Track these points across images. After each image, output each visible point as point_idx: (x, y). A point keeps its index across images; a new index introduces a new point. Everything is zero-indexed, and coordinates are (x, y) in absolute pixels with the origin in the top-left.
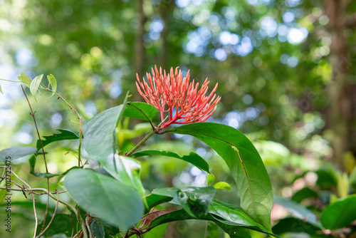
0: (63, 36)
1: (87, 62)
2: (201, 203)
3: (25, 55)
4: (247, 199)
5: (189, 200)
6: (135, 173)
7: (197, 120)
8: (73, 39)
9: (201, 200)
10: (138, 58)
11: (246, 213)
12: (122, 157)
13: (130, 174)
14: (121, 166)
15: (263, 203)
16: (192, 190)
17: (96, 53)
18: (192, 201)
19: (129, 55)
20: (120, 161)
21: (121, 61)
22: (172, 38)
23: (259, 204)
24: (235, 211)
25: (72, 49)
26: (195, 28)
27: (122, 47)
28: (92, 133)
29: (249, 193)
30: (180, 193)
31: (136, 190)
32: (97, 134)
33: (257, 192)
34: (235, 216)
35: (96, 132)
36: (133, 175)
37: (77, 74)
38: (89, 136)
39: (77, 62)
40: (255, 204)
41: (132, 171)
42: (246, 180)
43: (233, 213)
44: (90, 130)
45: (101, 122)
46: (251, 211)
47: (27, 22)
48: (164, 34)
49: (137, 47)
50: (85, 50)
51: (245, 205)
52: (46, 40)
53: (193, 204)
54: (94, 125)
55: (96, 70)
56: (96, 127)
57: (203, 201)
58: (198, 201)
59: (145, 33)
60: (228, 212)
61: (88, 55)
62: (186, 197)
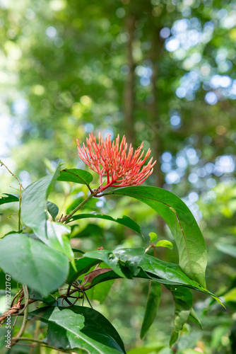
0: (55, 86)
1: (78, 111)
2: (130, 264)
3: (22, 105)
4: (184, 258)
5: (119, 262)
6: (66, 238)
7: (135, 183)
8: (64, 88)
9: (130, 262)
10: (127, 105)
11: (183, 271)
12: (53, 223)
13: (60, 240)
14: (52, 232)
15: (198, 262)
16: (123, 251)
17: (86, 101)
18: (123, 263)
19: (119, 102)
20: (52, 226)
21: (111, 108)
22: (161, 83)
23: (195, 263)
24: (171, 269)
25: (65, 98)
26: (185, 72)
27: (112, 94)
28: (29, 199)
29: (186, 253)
30: (111, 256)
31: (64, 254)
32: (34, 200)
33: (193, 251)
34: (171, 274)
35: (33, 198)
36: (64, 240)
37: (68, 122)
38: (27, 202)
39: (68, 111)
40: (191, 263)
41: (62, 236)
42: (183, 239)
43: (169, 271)
44: (27, 197)
45: (38, 188)
46: (188, 270)
47: (22, 73)
48: (154, 79)
49: (127, 93)
50: (76, 99)
51: (183, 263)
52: (39, 90)
53: (124, 265)
54: (31, 192)
55: (87, 117)
56: (34, 194)
57: (133, 263)
58: (128, 263)
59: (135, 79)
60: (165, 271)
61: (78, 104)
62: (116, 259)
